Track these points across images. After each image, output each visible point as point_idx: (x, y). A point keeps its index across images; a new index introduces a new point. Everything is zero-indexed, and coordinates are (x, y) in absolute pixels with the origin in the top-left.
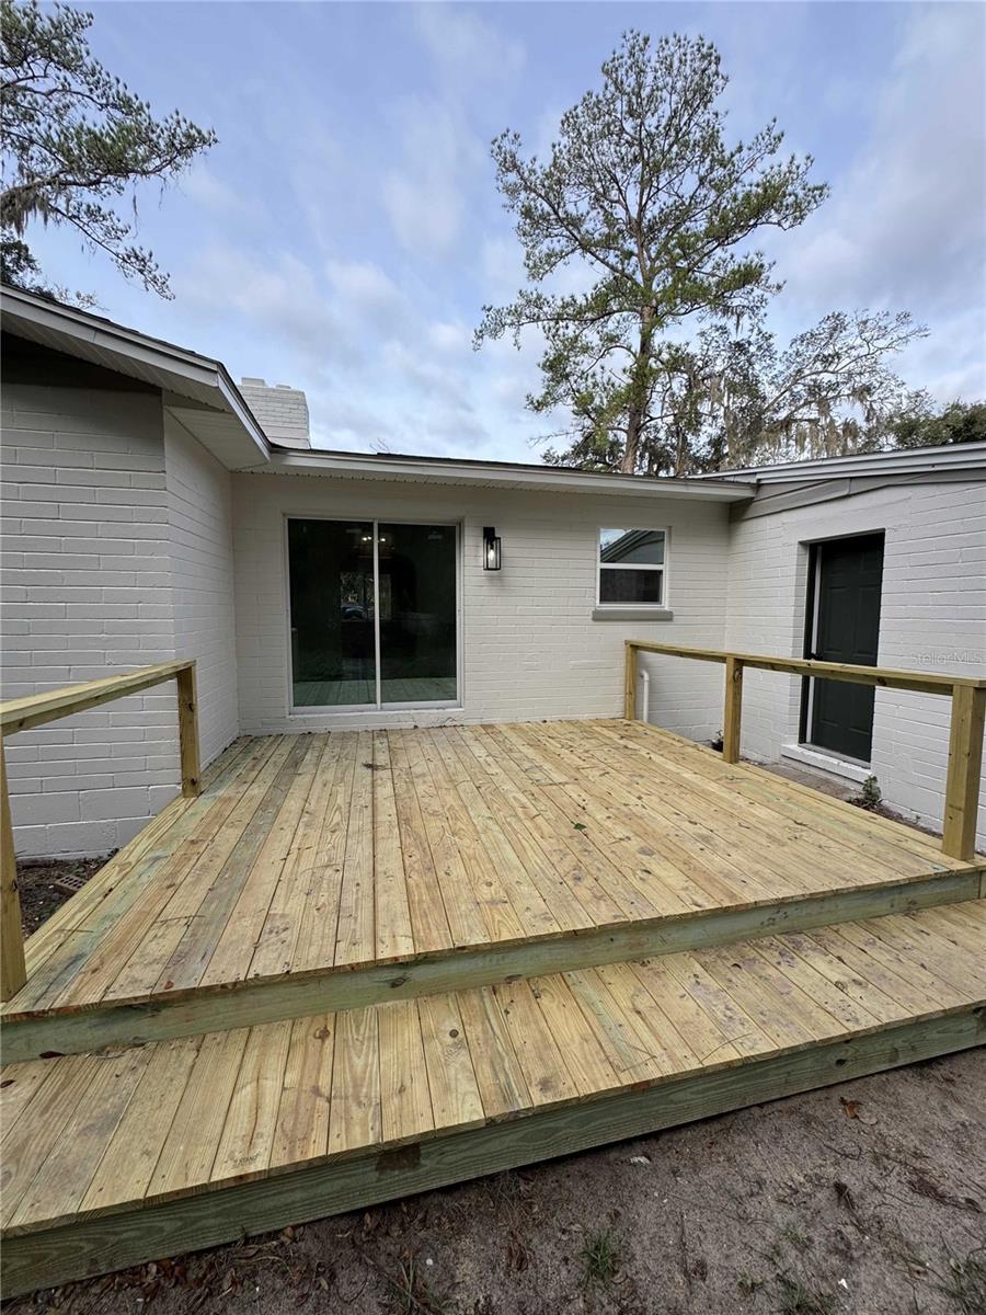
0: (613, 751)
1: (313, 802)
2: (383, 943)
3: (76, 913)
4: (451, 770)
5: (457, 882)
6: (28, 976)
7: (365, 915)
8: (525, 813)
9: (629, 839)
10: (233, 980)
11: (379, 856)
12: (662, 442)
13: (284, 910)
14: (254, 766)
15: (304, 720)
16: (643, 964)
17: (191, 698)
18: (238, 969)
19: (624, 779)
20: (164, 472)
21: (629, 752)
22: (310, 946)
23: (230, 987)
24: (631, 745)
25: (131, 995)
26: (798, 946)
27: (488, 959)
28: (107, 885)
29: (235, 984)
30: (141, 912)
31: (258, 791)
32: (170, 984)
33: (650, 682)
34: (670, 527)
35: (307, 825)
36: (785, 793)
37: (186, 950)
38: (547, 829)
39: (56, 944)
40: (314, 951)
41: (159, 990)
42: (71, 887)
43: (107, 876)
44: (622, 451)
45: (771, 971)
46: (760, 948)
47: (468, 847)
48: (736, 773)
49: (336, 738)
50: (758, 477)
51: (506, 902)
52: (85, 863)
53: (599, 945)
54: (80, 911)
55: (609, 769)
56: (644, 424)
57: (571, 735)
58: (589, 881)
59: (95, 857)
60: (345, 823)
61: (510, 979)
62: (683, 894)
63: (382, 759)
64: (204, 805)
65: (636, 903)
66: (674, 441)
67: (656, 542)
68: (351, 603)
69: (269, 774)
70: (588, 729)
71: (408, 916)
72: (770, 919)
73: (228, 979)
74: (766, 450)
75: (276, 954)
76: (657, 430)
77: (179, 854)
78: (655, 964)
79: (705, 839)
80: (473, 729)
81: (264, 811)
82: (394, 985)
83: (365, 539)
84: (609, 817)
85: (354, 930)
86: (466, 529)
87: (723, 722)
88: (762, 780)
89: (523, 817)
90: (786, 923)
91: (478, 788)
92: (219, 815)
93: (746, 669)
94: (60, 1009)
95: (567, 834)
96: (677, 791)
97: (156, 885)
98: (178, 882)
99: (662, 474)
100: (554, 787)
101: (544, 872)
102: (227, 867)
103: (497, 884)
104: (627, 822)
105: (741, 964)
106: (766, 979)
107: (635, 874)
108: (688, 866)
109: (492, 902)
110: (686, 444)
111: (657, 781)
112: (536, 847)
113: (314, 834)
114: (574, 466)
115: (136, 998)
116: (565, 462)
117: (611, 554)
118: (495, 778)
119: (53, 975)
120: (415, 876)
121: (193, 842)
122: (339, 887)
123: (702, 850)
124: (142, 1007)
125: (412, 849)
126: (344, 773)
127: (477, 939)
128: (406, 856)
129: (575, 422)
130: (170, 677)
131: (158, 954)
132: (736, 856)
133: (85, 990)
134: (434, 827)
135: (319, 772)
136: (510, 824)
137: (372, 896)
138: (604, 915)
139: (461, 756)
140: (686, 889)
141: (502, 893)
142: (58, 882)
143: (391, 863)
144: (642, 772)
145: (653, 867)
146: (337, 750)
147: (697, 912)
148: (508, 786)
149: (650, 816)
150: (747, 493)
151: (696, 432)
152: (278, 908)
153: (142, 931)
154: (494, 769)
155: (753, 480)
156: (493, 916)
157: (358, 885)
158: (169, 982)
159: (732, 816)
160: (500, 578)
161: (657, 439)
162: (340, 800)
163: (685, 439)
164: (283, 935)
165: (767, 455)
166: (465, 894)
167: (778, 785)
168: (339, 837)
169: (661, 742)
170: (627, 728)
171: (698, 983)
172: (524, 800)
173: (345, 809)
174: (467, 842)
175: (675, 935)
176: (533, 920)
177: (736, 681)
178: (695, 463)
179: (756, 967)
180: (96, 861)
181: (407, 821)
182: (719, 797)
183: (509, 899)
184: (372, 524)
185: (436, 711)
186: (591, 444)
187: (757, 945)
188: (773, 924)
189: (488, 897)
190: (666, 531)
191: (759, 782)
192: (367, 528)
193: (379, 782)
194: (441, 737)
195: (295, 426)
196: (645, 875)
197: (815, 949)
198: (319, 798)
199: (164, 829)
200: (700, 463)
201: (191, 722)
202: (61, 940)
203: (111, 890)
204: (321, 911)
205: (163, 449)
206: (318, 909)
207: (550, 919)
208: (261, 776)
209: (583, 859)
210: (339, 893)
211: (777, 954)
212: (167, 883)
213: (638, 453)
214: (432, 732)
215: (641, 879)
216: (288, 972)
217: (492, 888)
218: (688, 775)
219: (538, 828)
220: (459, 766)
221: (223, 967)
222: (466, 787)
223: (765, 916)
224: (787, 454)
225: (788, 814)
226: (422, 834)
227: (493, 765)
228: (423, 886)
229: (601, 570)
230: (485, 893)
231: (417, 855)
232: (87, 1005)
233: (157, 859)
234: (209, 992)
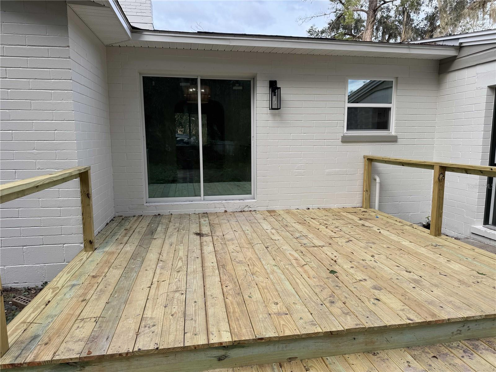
0: (354, 227)
1: (165, 255)
2: (213, 334)
3: (31, 314)
4: (249, 237)
5: (256, 301)
6: (10, 345)
7: (201, 318)
8: (298, 263)
9: (365, 280)
10: (126, 352)
11: (207, 286)
12: (393, 19)
13: (152, 315)
14: (126, 234)
15: (156, 206)
16: (374, 354)
17: (88, 190)
18: (128, 346)
19: (362, 245)
20: (68, 47)
21: (365, 228)
22: (169, 334)
23: (124, 355)
24: (367, 224)
25: (68, 357)
26: (476, 347)
27: (277, 347)
28: (47, 299)
29: (127, 354)
30: (68, 314)
31: (130, 248)
32: (90, 353)
33: (381, 184)
34: (397, 78)
35: (162, 268)
36: (473, 255)
37: (97, 335)
38: (312, 273)
39: (23, 329)
40: (172, 337)
41: (84, 355)
42: (22, 303)
43: (46, 294)
44: (364, 26)
45: (457, 361)
46: (450, 348)
47: (262, 282)
48: (439, 242)
49: (175, 218)
50: (461, 41)
51: (287, 314)
52: (29, 290)
53: (346, 341)
54: (33, 312)
55: (352, 239)
56: (380, 6)
57: (326, 218)
58: (339, 304)
59: (34, 286)
60: (185, 267)
61: (290, 359)
62: (401, 313)
63: (206, 230)
64: (98, 256)
65: (370, 317)
66: (401, 18)
67: (388, 88)
68: (180, 134)
69: (135, 239)
70: (337, 214)
71: (227, 321)
72: (458, 330)
73: (123, 350)
74: (467, 23)
75: (149, 339)
76: (389, 10)
77: (86, 283)
78: (382, 354)
79: (415, 281)
80: (262, 213)
81: (135, 260)
82: (220, 359)
83: (191, 90)
84: (352, 267)
85: (195, 327)
86: (258, 82)
87: (430, 211)
88: (456, 247)
89: (295, 265)
90: (469, 333)
91: (267, 248)
92: (107, 262)
93: (447, 173)
94: (30, 363)
95: (325, 276)
96: (398, 252)
97: (75, 300)
98: (87, 298)
99: (392, 41)
100: (316, 248)
101: (310, 298)
102: (115, 291)
103: (281, 304)
104: (365, 270)
105: (437, 356)
106: (454, 365)
107: (369, 301)
108: (405, 298)
109: (279, 314)
110: (410, 20)
111: (385, 246)
112: (305, 283)
113: (167, 274)
114: (330, 37)
115: (71, 359)
116: (323, 35)
117: (355, 97)
118: (277, 242)
119: (23, 345)
120: (230, 298)
121: (93, 277)
122: (184, 303)
123: (414, 288)
124: (74, 364)
125: (227, 282)
126: (183, 238)
127: (270, 334)
128: (224, 287)
129: (330, 7)
130: (75, 176)
131: (81, 337)
132: (437, 292)
133: (42, 354)
134: (241, 270)
135: (167, 238)
136: (287, 269)
137: (204, 309)
138: (349, 323)
139: (255, 229)
140: (403, 310)
141: (285, 309)
142: (14, 300)
143: (214, 290)
144: (375, 241)
145: (382, 297)
146: (177, 225)
147: (409, 323)
148: (286, 247)
149: (379, 267)
150: (451, 53)
151: (417, 11)
152: (148, 314)
153: (70, 324)
154: (276, 237)
155: (457, 44)
156: (279, 322)
157: (195, 302)
158: (89, 351)
159: (435, 268)
160: (279, 115)
161: (388, 17)
162: (181, 254)
163: (408, 16)
164: (153, 329)
165: (469, 26)
166: (261, 308)
167: (467, 250)
168: (182, 275)
169: (388, 222)
170: (364, 213)
171: (409, 366)
172: (296, 255)
173: (184, 259)
174: (261, 279)
175: (396, 338)
176: (304, 325)
177: (440, 181)
178: (416, 33)
179: (448, 358)
180: (35, 289)
181: (223, 266)
182: (426, 257)
183: (288, 312)
184: (197, 79)
185: (238, 201)
186: (342, 22)
187: (449, 346)
188: (460, 334)
189: (276, 311)
190: (394, 80)
191: (455, 248)
192: (193, 82)
193: (205, 243)
194: (241, 217)
195: (144, 14)
196: (376, 302)
197: (487, 350)
198: (168, 252)
199: (76, 269)
200: (420, 33)
201: (89, 205)
202: (25, 327)
203: (49, 302)
204: (174, 316)
205: (68, 33)
206: (172, 315)
207: (315, 325)
208: (131, 240)
209: (335, 291)
210: (184, 307)
211: (461, 351)
212: (82, 299)
213: (375, 27)
214: (237, 214)
215: (373, 304)
216: (157, 348)
217: (278, 306)
218: (406, 243)
219: (305, 271)
220: (254, 235)
221: (119, 344)
222: (259, 247)
223: (454, 329)
224: (483, 24)
225: (474, 268)
226: (233, 274)
227: (276, 234)
228: (235, 303)
229: (348, 108)
230: (274, 309)
231: (231, 286)
232: (45, 361)
233: (73, 285)
234: (112, 358)
